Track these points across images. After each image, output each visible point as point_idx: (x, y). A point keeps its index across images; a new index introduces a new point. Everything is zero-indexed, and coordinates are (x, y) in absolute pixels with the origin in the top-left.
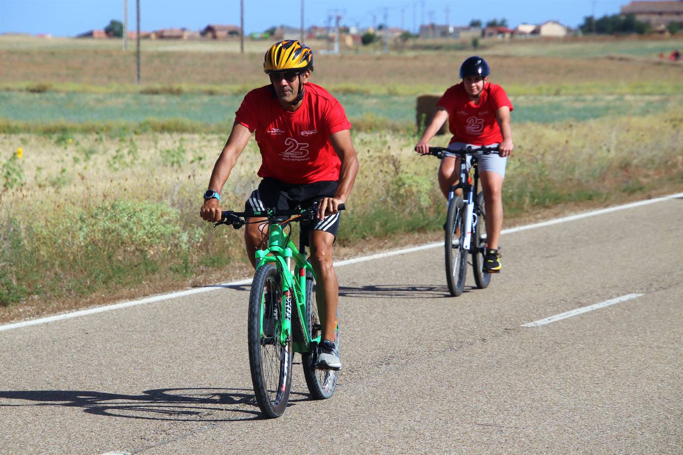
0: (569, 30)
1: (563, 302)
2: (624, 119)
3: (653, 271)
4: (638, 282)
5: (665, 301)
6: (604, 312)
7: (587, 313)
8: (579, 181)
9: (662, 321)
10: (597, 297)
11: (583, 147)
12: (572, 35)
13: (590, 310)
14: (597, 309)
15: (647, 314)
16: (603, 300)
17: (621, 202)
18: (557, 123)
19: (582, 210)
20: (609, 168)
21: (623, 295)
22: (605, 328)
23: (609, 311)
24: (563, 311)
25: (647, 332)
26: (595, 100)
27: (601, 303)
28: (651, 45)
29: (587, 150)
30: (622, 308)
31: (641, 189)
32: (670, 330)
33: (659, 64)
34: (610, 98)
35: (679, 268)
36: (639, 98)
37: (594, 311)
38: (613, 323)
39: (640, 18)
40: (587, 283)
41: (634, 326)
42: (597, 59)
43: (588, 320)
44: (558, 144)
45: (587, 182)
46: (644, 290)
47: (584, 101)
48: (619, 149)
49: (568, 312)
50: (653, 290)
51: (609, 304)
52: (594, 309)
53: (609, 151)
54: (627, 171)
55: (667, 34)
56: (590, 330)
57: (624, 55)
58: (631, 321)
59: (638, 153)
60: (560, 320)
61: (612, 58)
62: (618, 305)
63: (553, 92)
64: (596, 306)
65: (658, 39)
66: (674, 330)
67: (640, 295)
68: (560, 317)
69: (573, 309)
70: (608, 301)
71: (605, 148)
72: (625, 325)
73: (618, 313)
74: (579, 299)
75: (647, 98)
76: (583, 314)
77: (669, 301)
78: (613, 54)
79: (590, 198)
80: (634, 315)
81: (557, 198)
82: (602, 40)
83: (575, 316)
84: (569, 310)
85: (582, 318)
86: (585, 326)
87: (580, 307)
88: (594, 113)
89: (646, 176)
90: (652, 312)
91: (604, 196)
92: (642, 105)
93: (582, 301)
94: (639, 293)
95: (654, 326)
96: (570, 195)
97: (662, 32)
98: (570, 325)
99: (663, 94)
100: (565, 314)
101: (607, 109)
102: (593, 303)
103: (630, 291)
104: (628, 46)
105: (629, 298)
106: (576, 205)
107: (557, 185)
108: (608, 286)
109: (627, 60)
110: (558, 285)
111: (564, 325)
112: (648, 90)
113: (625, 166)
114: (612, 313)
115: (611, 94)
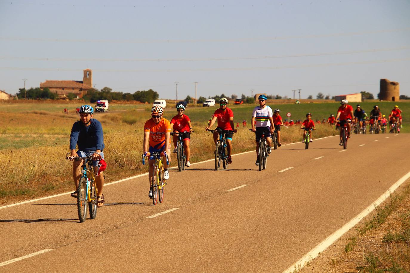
0: (10, 96)
1: (6, 255)
2: (43, 148)
3: (58, 236)
4: (50, 242)
5: (65, 253)
6: (29, 260)
7: (19, 261)
8: (16, 183)
9: (63, 265)
10: (26, 251)
11: (19, 164)
12: (12, 99)
13: (22, 259)
14: (25, 259)
15: (54, 260)
16: (29, 253)
17: (41, 196)
18: (4, 150)
19: (18, 201)
20: (34, 176)
21: (41, 250)
22: (30, 270)
23: (32, 259)
24: (5, 260)
25: (54, 271)
26: (27, 137)
27: (28, 255)
28: (58, 106)
29: (21, 165)
30: (41, 258)
31: (52, 188)
32: (67, 270)
33: (63, 117)
34: (35, 136)
35: (73, 234)
36: (51, 136)
37: (23, 260)
38: (35, 267)
39: (52, 91)
40: (20, 243)
41: (47, 268)
42: (28, 113)
43: (20, 265)
44: (4, 162)
45: (21, 184)
46: (54, 247)
47: (20, 137)
48: (39, 165)
49: (8, 261)
50: (58, 246)
51: (32, 256)
52: (24, 259)
53: (34, 166)
54: (44, 178)
55: (68, 100)
56: (21, 271)
57: (42, 111)
58: (45, 265)
59: (51, 167)
60: (3, 266)
61: (36, 113)
62: (38, 256)
63: (2, 132)
64: (25, 257)
65: (62, 103)
66: (70, 270)
67: (51, 250)
68: (3, 264)
69: (11, 259)
70: (32, 254)
71: (32, 165)
72: (41, 267)
73: (38, 261)
74: (15, 253)
75: (56, 136)
76: (17, 262)
77: (67, 253)
78: (36, 110)
79: (23, 193)
80: (47, 262)
81: (3, 194)
82: (30, 102)
83: (12, 263)
84: (8, 260)
85: (17, 264)
86: (18, 269)
87: (16, 258)
88: (26, 144)
89: (56, 181)
90: (58, 259)
91: (31, 193)
92: (54, 140)
93: (17, 254)
94: (50, 249)
95: (58, 268)
96: (11, 192)
97: (64, 99)
98: (9, 269)
99: (66, 134)
100: (6, 262)
101: (33, 142)
102: (23, 255)
103: (45, 247)
104: (45, 106)
105: (44, 252)
106: (14, 198)
107: (4, 186)
108: (32, 245)
109: (44, 114)
110: (3, 245)
111: (6, 269)
112: (57, 131)
113: (44, 175)
114: (34, 261)
115: (36, 133)
